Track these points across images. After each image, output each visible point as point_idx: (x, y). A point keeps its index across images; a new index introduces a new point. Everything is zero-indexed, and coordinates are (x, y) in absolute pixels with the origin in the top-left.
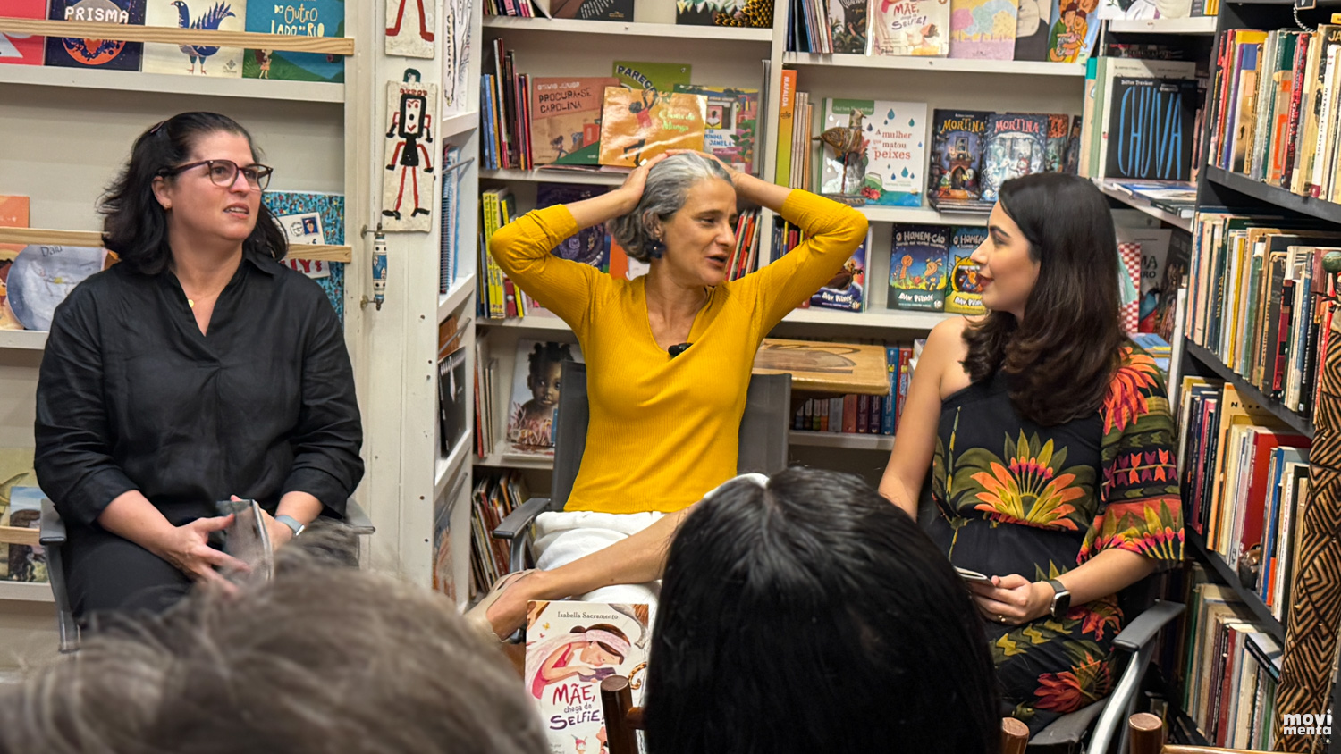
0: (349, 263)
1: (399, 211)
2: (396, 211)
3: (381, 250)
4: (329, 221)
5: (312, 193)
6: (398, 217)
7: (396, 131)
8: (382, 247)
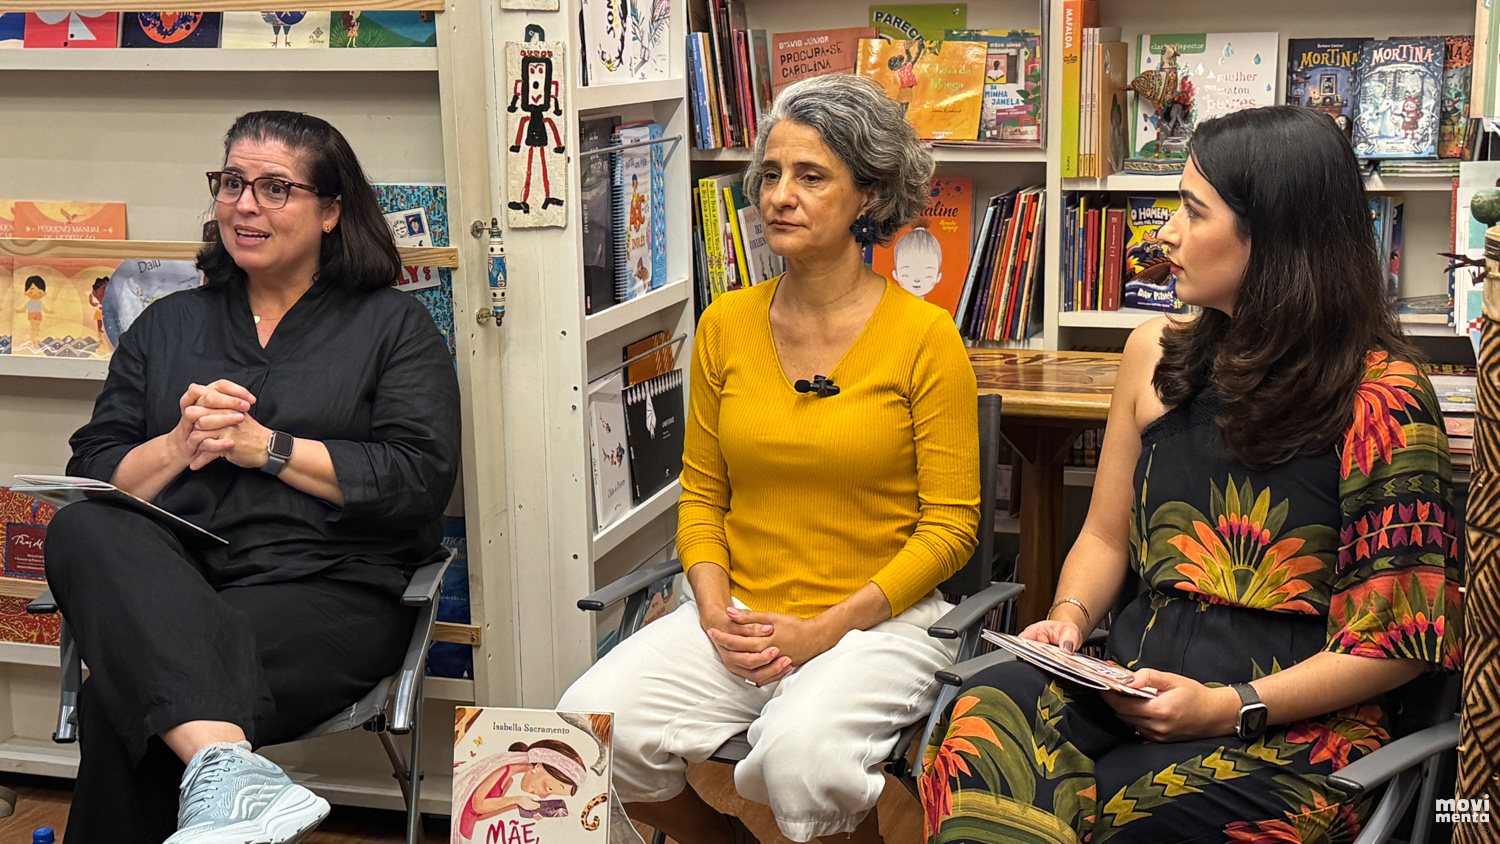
0: (456, 269)
1: (527, 202)
2: (524, 203)
3: (497, 252)
4: (436, 218)
5: (414, 185)
6: (526, 212)
7: (519, 103)
8: (497, 248)
